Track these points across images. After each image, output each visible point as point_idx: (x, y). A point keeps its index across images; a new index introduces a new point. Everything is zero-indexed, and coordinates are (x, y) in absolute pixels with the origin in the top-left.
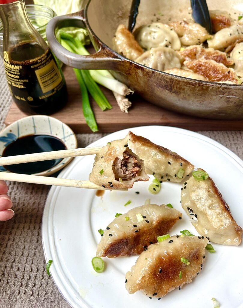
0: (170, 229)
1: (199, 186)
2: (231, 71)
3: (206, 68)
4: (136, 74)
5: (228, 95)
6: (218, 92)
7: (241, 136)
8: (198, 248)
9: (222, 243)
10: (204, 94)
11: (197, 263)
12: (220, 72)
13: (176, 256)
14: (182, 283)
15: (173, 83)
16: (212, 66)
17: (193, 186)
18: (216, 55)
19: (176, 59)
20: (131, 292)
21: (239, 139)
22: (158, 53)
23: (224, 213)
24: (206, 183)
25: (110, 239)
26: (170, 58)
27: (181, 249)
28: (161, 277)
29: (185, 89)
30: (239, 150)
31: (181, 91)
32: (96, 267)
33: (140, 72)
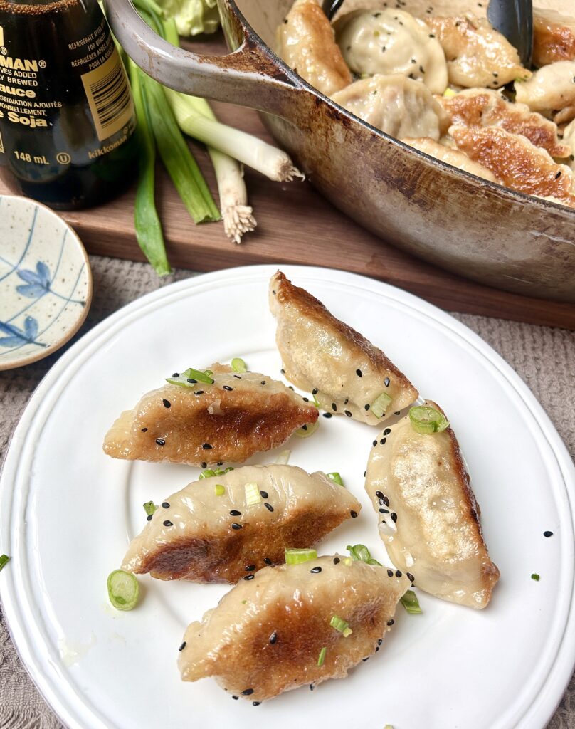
0: (323, 535)
1: (418, 445)
2: (564, 174)
3: (504, 153)
4: (327, 133)
5: (554, 236)
6: (532, 222)
7: (553, 340)
8: (380, 598)
9: (442, 595)
10: (494, 220)
11: (369, 634)
12: (538, 171)
13: (321, 609)
14: (321, 675)
15: (421, 177)
16: (518, 152)
17: (405, 441)
18: (533, 124)
19: (431, 117)
20: (186, 677)
21: (547, 346)
22: (389, 90)
23: (466, 525)
24: (437, 441)
25: (163, 532)
26: (416, 110)
27: (338, 595)
28: (272, 653)
29: (449, 199)
30: (543, 375)
31: (437, 201)
32: (116, 595)
33: (337, 130)
